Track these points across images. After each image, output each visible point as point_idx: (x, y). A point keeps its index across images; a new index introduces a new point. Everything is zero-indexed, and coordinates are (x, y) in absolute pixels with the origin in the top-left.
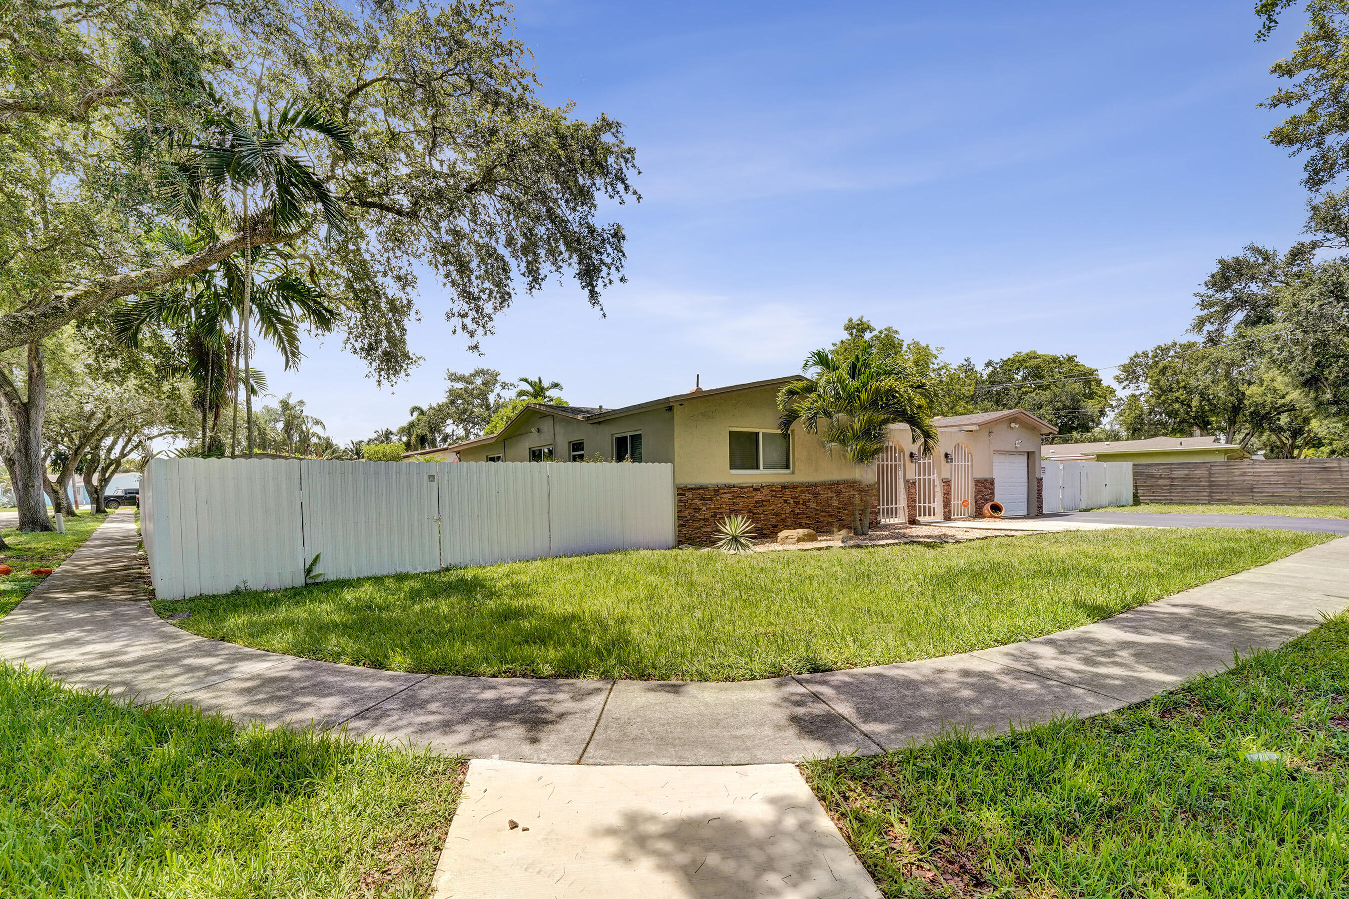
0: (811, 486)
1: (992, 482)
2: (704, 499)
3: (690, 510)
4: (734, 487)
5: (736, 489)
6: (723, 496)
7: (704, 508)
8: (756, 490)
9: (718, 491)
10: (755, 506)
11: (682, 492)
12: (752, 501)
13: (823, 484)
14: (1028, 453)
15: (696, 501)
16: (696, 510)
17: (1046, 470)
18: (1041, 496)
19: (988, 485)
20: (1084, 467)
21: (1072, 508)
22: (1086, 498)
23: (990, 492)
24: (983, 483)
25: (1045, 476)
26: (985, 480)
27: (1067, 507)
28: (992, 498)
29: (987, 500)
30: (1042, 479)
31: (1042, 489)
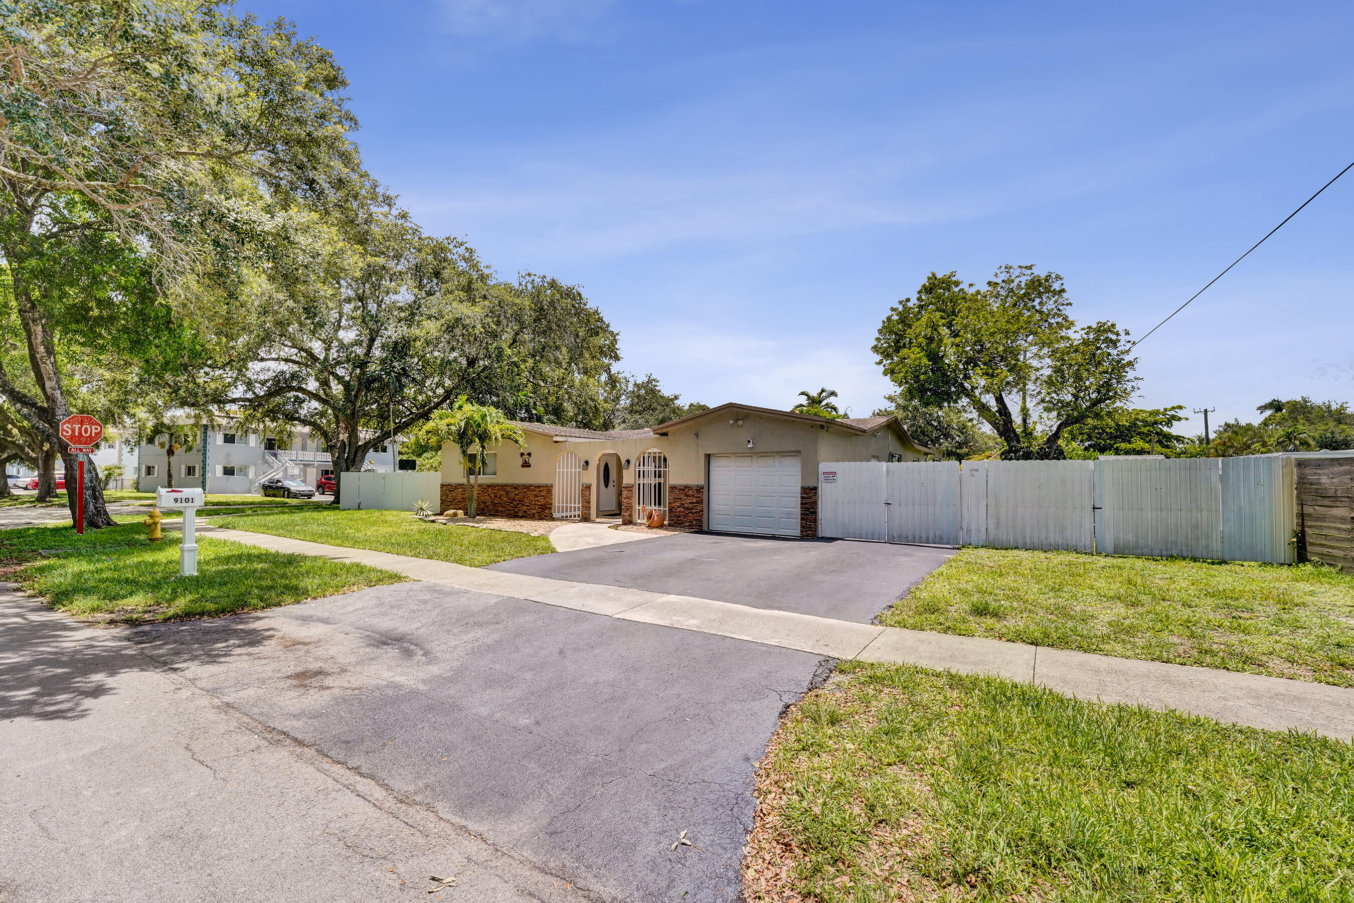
0: (504, 486)
1: (700, 489)
2: (451, 490)
4: (463, 485)
6: (459, 490)
7: (450, 496)
8: (475, 487)
9: (456, 487)
11: (442, 486)
13: (511, 485)
14: (797, 453)
15: (448, 490)
16: (447, 496)
17: (839, 477)
18: (812, 513)
19: (690, 493)
20: (977, 470)
21: (928, 538)
22: (991, 527)
23: (695, 500)
24: (683, 490)
25: (833, 484)
26: (686, 487)
27: (904, 535)
28: (699, 508)
29: (688, 509)
30: (815, 489)
31: (815, 503)
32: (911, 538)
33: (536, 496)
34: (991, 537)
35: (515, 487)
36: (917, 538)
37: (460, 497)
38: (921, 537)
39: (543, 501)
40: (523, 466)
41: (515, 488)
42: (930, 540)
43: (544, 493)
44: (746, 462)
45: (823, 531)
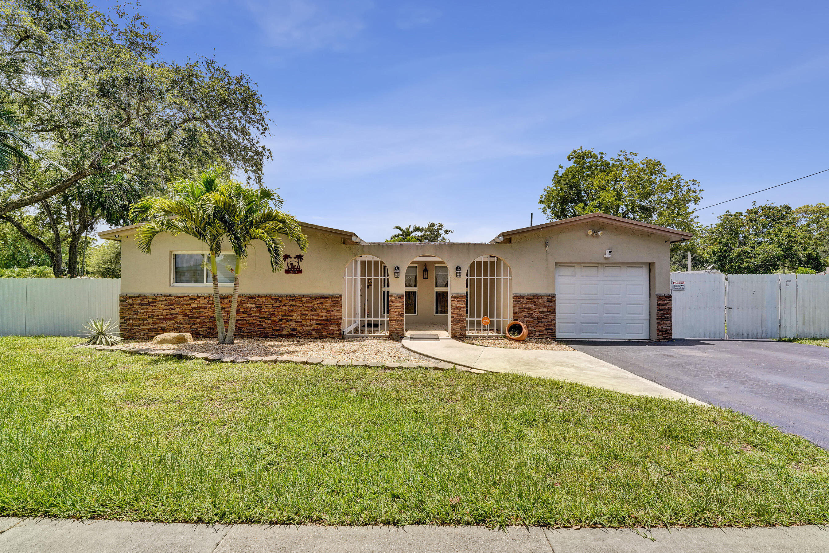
0: (254, 297)
1: (551, 298)
2: (142, 305)
3: (130, 312)
4: (170, 296)
5: (172, 298)
6: (160, 303)
7: (142, 311)
8: (193, 299)
9: (155, 299)
10: (191, 312)
11: (123, 299)
12: (188, 308)
13: (267, 297)
14: (650, 264)
15: (135, 306)
16: (136, 312)
17: (686, 285)
18: (668, 318)
19: (540, 302)
20: (790, 281)
21: (757, 334)
22: (800, 325)
23: (545, 309)
24: (531, 299)
25: (682, 292)
26: (536, 296)
27: (741, 333)
28: (551, 317)
29: (538, 318)
30: (670, 296)
31: (670, 309)
32: (745, 335)
33: (313, 309)
34: (800, 330)
35: (277, 299)
36: (750, 335)
37: (163, 313)
38: (752, 334)
39: (324, 315)
40: (287, 272)
41: (273, 299)
42: (759, 336)
43: (327, 306)
44: (593, 271)
45: (677, 333)
